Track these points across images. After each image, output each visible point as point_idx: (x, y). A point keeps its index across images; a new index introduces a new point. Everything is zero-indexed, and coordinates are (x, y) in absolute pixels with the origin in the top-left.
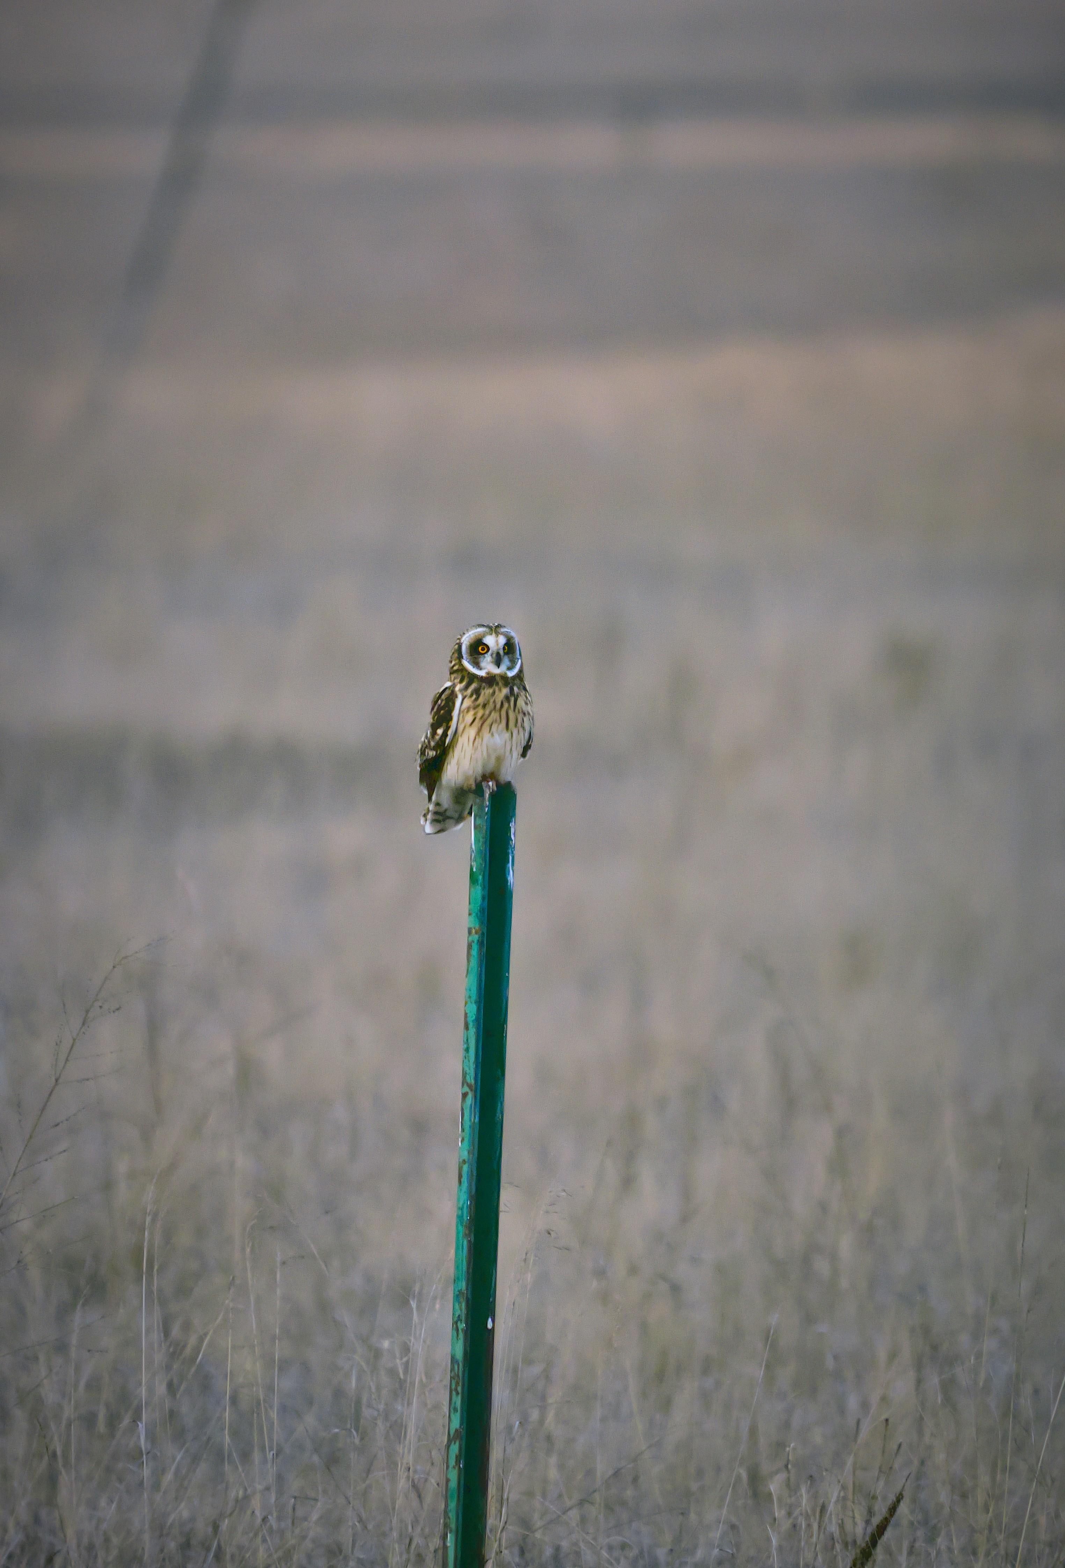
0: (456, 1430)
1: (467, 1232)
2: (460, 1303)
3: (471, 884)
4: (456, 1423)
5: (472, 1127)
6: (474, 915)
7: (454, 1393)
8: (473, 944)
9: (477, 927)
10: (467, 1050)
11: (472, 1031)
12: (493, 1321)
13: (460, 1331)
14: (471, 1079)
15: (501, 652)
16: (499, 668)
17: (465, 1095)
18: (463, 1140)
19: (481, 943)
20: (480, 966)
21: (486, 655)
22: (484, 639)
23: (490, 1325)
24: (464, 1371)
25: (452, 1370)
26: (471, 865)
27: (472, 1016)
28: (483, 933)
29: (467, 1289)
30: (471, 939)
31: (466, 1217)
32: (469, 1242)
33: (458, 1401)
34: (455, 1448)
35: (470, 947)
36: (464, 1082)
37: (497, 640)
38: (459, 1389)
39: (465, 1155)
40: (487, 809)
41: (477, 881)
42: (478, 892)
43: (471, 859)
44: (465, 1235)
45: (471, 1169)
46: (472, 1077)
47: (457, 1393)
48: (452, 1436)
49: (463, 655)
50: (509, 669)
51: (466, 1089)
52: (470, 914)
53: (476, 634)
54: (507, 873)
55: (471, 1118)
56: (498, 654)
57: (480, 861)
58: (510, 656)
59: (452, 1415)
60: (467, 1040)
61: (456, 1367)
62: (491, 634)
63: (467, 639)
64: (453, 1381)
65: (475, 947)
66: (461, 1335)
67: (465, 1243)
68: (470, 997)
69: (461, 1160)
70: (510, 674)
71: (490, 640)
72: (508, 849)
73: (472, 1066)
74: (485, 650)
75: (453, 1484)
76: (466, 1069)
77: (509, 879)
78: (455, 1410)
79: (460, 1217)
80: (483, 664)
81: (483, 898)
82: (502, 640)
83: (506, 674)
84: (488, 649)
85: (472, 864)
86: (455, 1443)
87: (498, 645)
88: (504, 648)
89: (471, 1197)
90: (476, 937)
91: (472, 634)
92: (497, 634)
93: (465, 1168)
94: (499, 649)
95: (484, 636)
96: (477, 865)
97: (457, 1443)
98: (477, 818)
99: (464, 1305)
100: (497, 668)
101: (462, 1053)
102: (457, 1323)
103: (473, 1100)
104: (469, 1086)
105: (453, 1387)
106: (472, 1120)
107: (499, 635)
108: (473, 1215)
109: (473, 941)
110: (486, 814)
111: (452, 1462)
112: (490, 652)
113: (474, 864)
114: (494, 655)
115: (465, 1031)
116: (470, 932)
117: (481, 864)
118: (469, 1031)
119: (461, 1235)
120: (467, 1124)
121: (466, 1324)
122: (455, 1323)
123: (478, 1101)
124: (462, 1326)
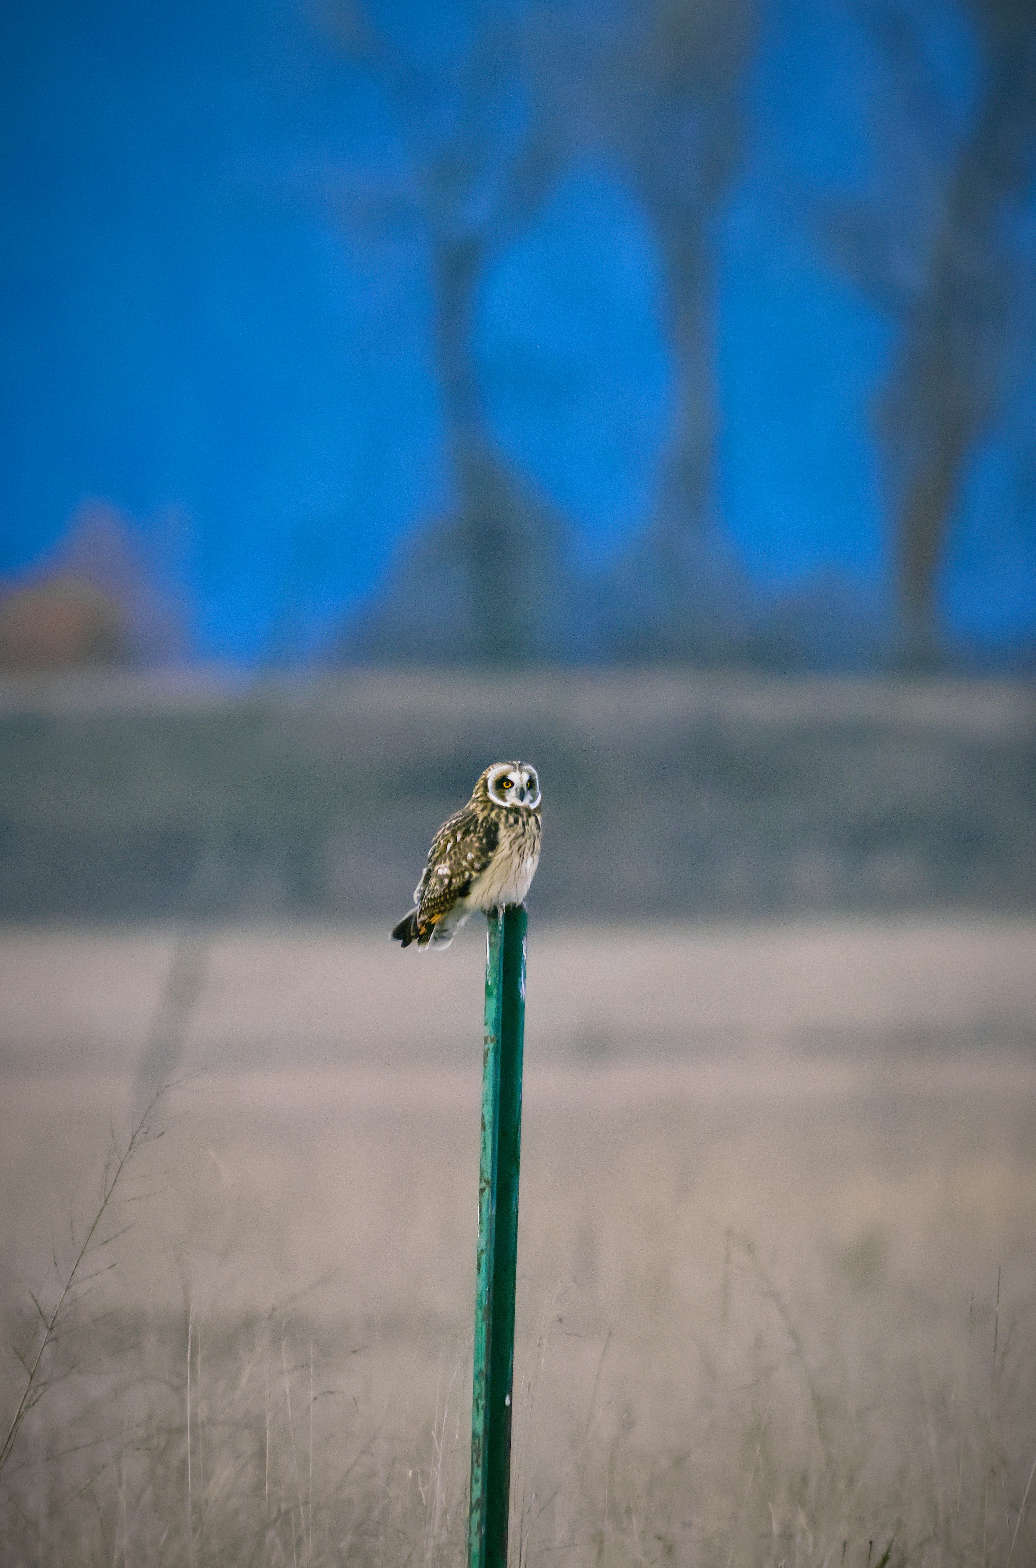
0: (478, 1500)
1: (485, 1316)
2: (479, 1382)
3: (487, 996)
4: (478, 1492)
5: (490, 1220)
6: (489, 1025)
7: (475, 1466)
8: (489, 1053)
9: (493, 1035)
10: (484, 1149)
11: (489, 1131)
12: (511, 1399)
13: (480, 1407)
14: (488, 1175)
15: (525, 788)
16: (522, 801)
17: (482, 1190)
18: (481, 1231)
19: (496, 1050)
20: (496, 1071)
21: (511, 790)
22: (508, 776)
23: (507, 1402)
24: (484, 1446)
25: (473, 1443)
26: (487, 980)
27: (488, 1118)
28: (498, 1042)
29: (486, 1370)
30: (487, 1046)
31: (485, 1302)
32: (488, 1325)
33: (479, 1472)
34: (477, 1516)
35: (486, 1054)
36: (482, 1178)
37: (521, 777)
38: (480, 1461)
39: (483, 1245)
40: (500, 928)
41: (492, 993)
42: (493, 1004)
43: (486, 974)
44: (483, 1319)
45: (489, 1257)
46: (490, 1174)
47: (479, 1466)
48: (473, 1506)
49: (489, 789)
50: (532, 802)
51: (484, 1185)
52: (486, 1024)
53: (502, 771)
54: (519, 986)
55: (489, 1211)
56: (522, 789)
57: (494, 975)
58: (532, 790)
59: (474, 1486)
60: (484, 1139)
61: (477, 1441)
62: (515, 771)
63: (494, 776)
64: (474, 1454)
65: (491, 1055)
66: (482, 1411)
67: (484, 1327)
68: (486, 1100)
69: (480, 1250)
70: (533, 806)
71: (514, 777)
72: (520, 964)
73: (489, 1164)
74: (509, 785)
75: (476, 1548)
76: (484, 1166)
77: (521, 992)
78: (477, 1481)
79: (479, 1303)
80: (508, 798)
81: (498, 1009)
82: (526, 777)
83: (529, 806)
84: (513, 784)
85: (488, 978)
86: (476, 1512)
87: (522, 781)
88: (527, 785)
89: (489, 1283)
90: (491, 1046)
91: (498, 771)
92: (521, 771)
93: (484, 1257)
94: (522, 785)
95: (509, 772)
96: (492, 978)
97: (479, 1512)
98: (492, 937)
99: (483, 1384)
100: (521, 801)
101: (479, 1152)
102: (477, 1400)
103: (490, 1194)
104: (487, 1182)
105: (475, 1459)
106: (490, 1212)
107: (523, 772)
108: (490, 1300)
109: (489, 1049)
110: (501, 932)
111: (474, 1529)
112: (514, 787)
113: (489, 978)
114: (518, 790)
115: (483, 1132)
116: (486, 1042)
117: (496, 979)
118: (486, 1132)
119: (480, 1320)
120: (485, 1216)
121: (486, 1401)
122: (476, 1401)
123: (495, 1194)
124: (482, 1402)
